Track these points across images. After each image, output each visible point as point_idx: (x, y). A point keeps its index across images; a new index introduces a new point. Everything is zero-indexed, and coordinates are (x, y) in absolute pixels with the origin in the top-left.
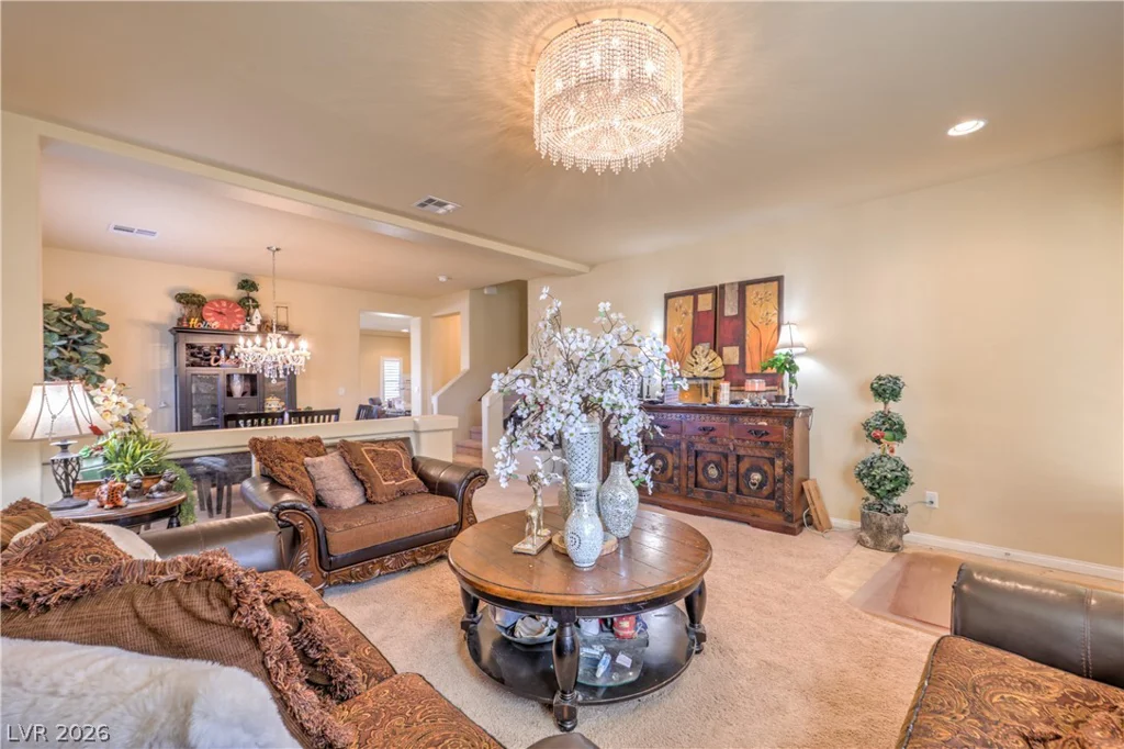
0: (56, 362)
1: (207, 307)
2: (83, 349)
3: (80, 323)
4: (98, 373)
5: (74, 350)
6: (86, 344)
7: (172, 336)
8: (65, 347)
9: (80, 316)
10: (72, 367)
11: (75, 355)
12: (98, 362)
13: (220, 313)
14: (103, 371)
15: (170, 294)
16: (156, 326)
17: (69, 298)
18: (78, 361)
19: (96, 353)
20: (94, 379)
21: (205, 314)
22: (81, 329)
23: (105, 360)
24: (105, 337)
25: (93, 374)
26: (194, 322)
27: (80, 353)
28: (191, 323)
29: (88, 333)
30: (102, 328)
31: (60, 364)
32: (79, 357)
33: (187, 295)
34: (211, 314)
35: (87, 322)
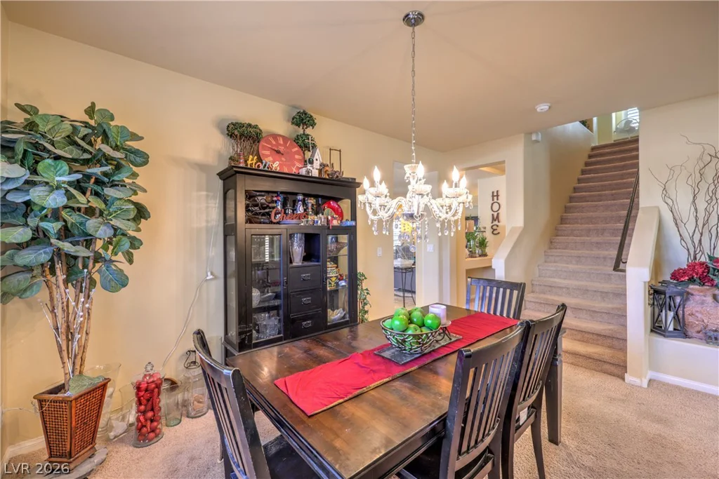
0: (64, 214)
1: (263, 143)
2: (109, 192)
3: (106, 149)
4: (132, 233)
5: (97, 194)
6: (113, 185)
7: (221, 182)
8: (78, 185)
9: (106, 139)
10: (92, 224)
11: (96, 203)
12: (132, 215)
13: (278, 152)
14: (139, 230)
15: (218, 125)
16: (202, 167)
17: (91, 111)
18: (101, 214)
19: (130, 201)
20: (126, 244)
21: (263, 152)
22: (108, 159)
23: (141, 213)
24: (144, 176)
25: (124, 235)
26: (252, 161)
27: (105, 201)
28: (249, 162)
29: (118, 167)
30: (139, 160)
31: (72, 218)
32: (103, 206)
33: (241, 125)
34: (267, 153)
35: (116, 148)
